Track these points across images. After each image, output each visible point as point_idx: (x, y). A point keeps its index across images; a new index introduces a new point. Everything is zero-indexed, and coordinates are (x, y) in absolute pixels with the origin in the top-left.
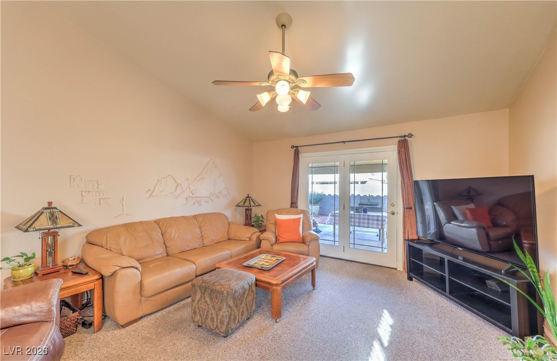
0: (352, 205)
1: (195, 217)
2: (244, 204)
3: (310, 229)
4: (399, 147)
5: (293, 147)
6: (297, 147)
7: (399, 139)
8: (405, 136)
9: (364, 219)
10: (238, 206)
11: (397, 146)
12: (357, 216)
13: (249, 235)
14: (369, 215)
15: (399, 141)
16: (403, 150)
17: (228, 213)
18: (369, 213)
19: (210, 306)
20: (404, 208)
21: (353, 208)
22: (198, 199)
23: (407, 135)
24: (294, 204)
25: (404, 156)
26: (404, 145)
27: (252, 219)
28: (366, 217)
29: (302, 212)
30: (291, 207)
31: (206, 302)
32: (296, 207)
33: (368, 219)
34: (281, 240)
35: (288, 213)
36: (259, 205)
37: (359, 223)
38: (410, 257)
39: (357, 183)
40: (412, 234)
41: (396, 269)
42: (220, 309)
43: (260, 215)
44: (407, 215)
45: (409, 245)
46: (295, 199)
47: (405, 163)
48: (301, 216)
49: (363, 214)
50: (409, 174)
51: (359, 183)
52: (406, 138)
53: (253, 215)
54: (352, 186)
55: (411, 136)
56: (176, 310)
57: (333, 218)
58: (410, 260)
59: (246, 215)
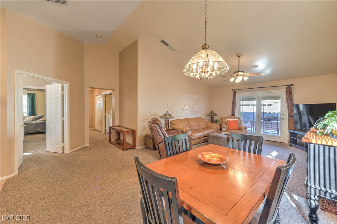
0: (262, 117)
1: (195, 118)
2: (211, 114)
3: (242, 125)
4: (286, 90)
5: (233, 90)
6: (235, 90)
7: (287, 86)
8: (290, 85)
9: (269, 124)
10: (208, 115)
11: (285, 89)
12: (265, 122)
13: (216, 126)
14: (272, 122)
15: (287, 88)
16: (288, 91)
17: (204, 118)
18: (272, 121)
19: (216, 141)
20: (289, 116)
21: (262, 119)
22: (195, 112)
23: (291, 84)
24: (233, 115)
25: (289, 94)
26: (289, 89)
27: (214, 121)
28: (270, 123)
29: (238, 118)
30: (232, 116)
31: (214, 140)
32: (234, 116)
33: (271, 124)
34: (230, 128)
35: (231, 118)
36: (217, 115)
37: (266, 125)
38: (290, 136)
39: (265, 105)
40: (292, 127)
41: (284, 143)
42: (219, 142)
43: (217, 120)
44: (290, 119)
45: (290, 132)
46: (234, 113)
47: (289, 97)
48: (238, 119)
49: (268, 121)
50: (291, 101)
51: (267, 105)
52: (290, 86)
53: (214, 119)
54: (262, 107)
55: (293, 85)
56: (199, 145)
57: (251, 123)
58: (290, 138)
59: (212, 119)
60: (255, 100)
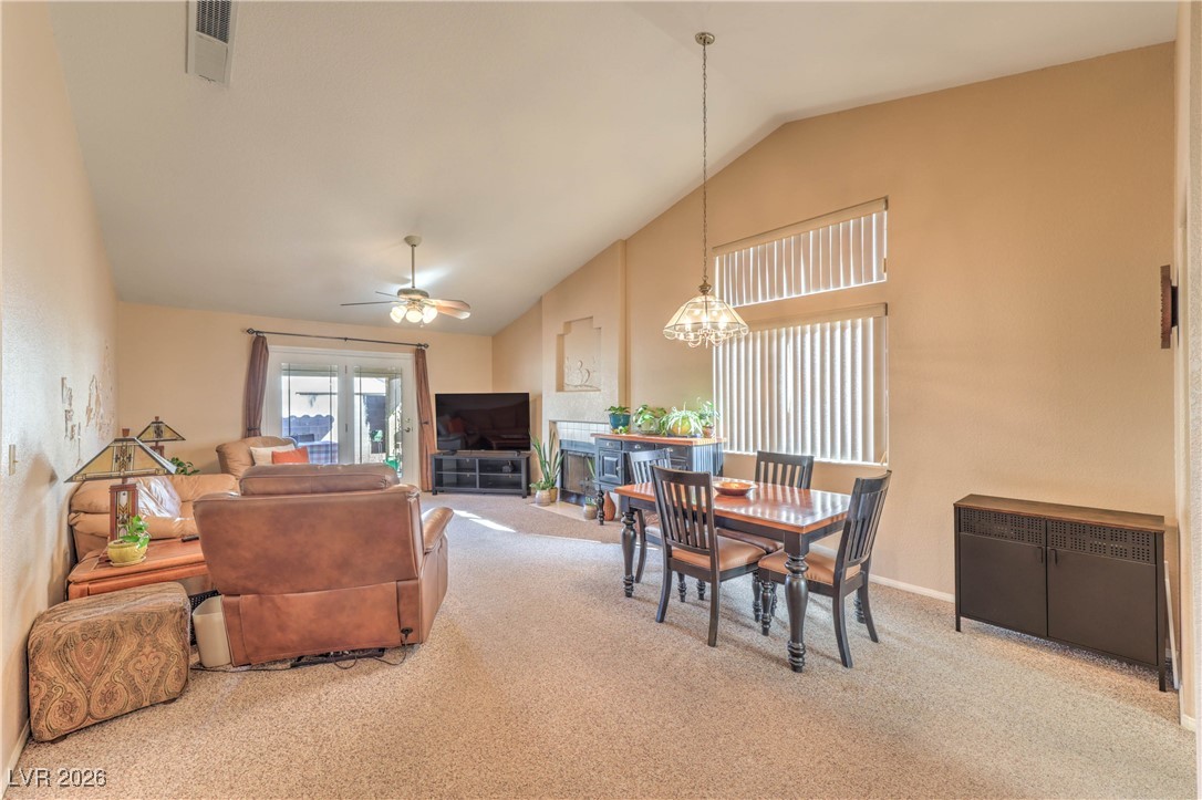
60: (335, 376)
